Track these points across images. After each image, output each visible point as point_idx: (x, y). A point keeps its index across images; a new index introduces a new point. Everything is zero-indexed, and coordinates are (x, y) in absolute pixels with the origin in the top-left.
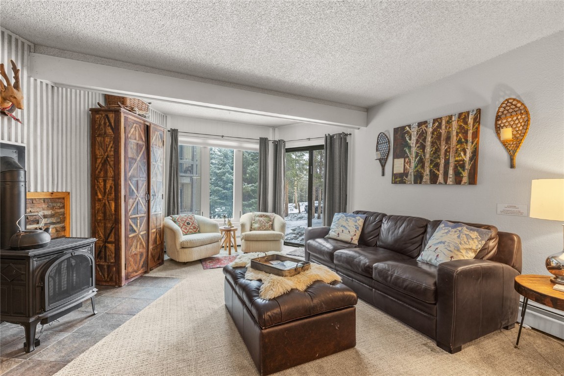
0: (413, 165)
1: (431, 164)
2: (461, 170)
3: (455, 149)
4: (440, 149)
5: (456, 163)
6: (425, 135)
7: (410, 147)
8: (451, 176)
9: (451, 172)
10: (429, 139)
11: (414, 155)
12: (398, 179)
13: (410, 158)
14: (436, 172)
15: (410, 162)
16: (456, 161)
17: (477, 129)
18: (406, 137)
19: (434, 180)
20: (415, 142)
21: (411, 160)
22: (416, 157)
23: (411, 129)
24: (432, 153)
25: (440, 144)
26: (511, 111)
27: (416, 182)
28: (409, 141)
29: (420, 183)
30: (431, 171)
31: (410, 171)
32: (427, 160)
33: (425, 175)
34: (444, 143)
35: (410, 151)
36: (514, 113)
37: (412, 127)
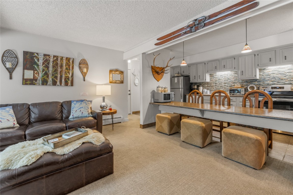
0: (41, 75)
1: (52, 76)
2: (68, 80)
3: (65, 71)
4: (58, 70)
5: (65, 77)
6: (48, 61)
7: (38, 65)
8: (63, 82)
9: (63, 80)
10: (51, 64)
11: (41, 70)
12: (29, 82)
13: (38, 71)
14: (56, 80)
15: (38, 73)
16: (65, 76)
17: (73, 65)
18: (34, 59)
19: (54, 83)
20: (42, 63)
21: (39, 73)
22: (43, 71)
23: (38, 56)
24: (53, 71)
25: (57, 68)
26: (84, 63)
27: (43, 84)
28: (37, 62)
29: (46, 85)
30: (52, 79)
31: (39, 78)
32: (50, 74)
33: (49, 81)
34: (60, 68)
35: (38, 67)
36: (84, 64)
37: (39, 55)
